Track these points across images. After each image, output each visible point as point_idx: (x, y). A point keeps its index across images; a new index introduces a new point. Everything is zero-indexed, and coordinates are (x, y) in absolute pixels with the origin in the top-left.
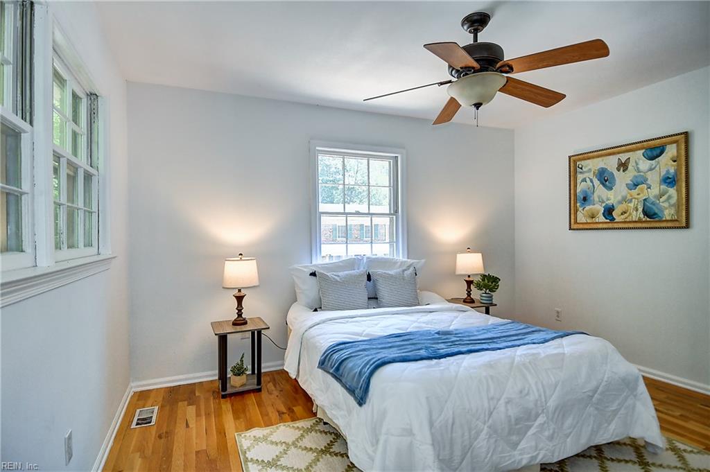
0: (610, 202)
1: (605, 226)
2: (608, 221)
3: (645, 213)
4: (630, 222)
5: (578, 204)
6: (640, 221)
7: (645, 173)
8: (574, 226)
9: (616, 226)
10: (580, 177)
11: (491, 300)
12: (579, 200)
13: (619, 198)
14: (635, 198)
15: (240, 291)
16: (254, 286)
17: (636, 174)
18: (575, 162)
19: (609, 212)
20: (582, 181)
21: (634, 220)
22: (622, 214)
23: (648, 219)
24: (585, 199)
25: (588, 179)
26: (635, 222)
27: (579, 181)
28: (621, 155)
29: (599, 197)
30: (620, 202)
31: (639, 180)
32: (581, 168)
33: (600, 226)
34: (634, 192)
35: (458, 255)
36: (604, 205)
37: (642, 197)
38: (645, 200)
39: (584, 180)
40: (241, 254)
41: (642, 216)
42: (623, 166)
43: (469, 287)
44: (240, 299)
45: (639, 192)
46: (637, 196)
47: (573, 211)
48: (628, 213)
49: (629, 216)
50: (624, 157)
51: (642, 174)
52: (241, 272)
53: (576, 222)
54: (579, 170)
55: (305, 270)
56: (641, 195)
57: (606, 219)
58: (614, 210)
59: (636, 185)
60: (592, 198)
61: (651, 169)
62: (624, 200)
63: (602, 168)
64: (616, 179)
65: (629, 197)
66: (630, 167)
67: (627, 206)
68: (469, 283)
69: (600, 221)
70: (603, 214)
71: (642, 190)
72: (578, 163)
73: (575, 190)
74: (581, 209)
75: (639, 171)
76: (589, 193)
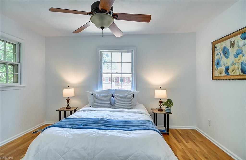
0: (227, 65)
1: (225, 78)
2: (227, 75)
3: (242, 71)
4: (235, 75)
5: (216, 67)
6: (240, 75)
7: (242, 47)
8: (214, 78)
9: (230, 77)
10: (216, 52)
11: (170, 111)
12: (215, 64)
13: (231, 63)
14: (237, 62)
15: (68, 98)
16: (73, 97)
17: (238, 48)
18: (214, 45)
19: (227, 70)
20: (217, 55)
21: (237, 74)
22: (232, 71)
23: (243, 74)
24: (218, 64)
25: (219, 54)
26: (237, 75)
27: (216, 54)
28: (231, 39)
29: (223, 62)
30: (231, 65)
31: (239, 52)
32: (217, 48)
33: (223, 78)
34: (237, 59)
35: (156, 90)
36: (225, 66)
37: (241, 61)
38: (242, 63)
39: (218, 54)
40: (69, 86)
41: (240, 72)
42: (232, 44)
43: (161, 104)
44: (68, 101)
45: (239, 59)
46: (238, 61)
47: (213, 70)
48: (235, 71)
49: (235, 72)
50: (232, 39)
51: (240, 48)
52: (68, 92)
53: (215, 76)
54: (216, 49)
55: (90, 93)
56: (240, 60)
57: (226, 74)
58: (229, 69)
59: (238, 55)
60: (220, 63)
61: (244, 45)
62: (233, 64)
63: (224, 47)
64: (230, 52)
65: (235, 62)
66: (235, 45)
67: (234, 67)
68: (161, 102)
69: (224, 75)
70: (225, 71)
71: (240, 57)
72: (215, 45)
73: (214, 60)
74: (217, 69)
75: (239, 47)
76: (219, 60)
